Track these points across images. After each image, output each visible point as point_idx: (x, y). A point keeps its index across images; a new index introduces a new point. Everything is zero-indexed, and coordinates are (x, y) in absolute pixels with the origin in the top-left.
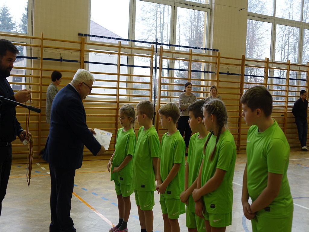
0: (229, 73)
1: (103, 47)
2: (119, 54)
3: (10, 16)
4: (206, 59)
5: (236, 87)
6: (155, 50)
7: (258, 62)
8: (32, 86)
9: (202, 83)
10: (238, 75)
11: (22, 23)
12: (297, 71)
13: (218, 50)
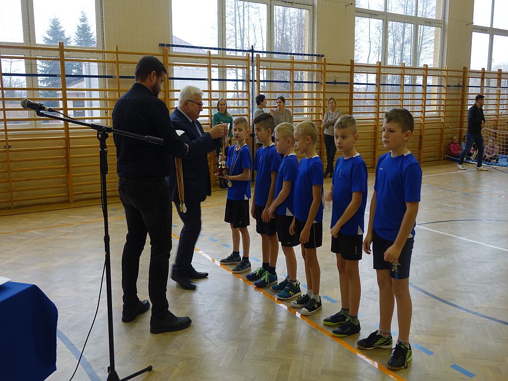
0: (337, 82)
1: (189, 58)
2: (209, 67)
3: (62, 29)
4: (309, 67)
5: (345, 98)
6: (251, 59)
7: (368, 67)
8: (108, 111)
9: (306, 96)
10: (347, 83)
11: (77, 37)
12: (412, 75)
13: (323, 56)
